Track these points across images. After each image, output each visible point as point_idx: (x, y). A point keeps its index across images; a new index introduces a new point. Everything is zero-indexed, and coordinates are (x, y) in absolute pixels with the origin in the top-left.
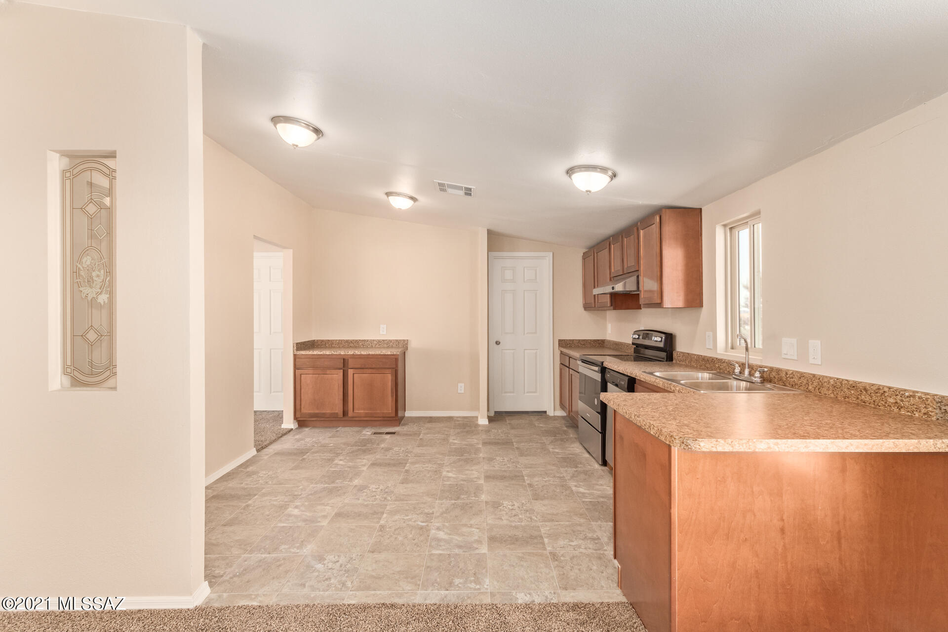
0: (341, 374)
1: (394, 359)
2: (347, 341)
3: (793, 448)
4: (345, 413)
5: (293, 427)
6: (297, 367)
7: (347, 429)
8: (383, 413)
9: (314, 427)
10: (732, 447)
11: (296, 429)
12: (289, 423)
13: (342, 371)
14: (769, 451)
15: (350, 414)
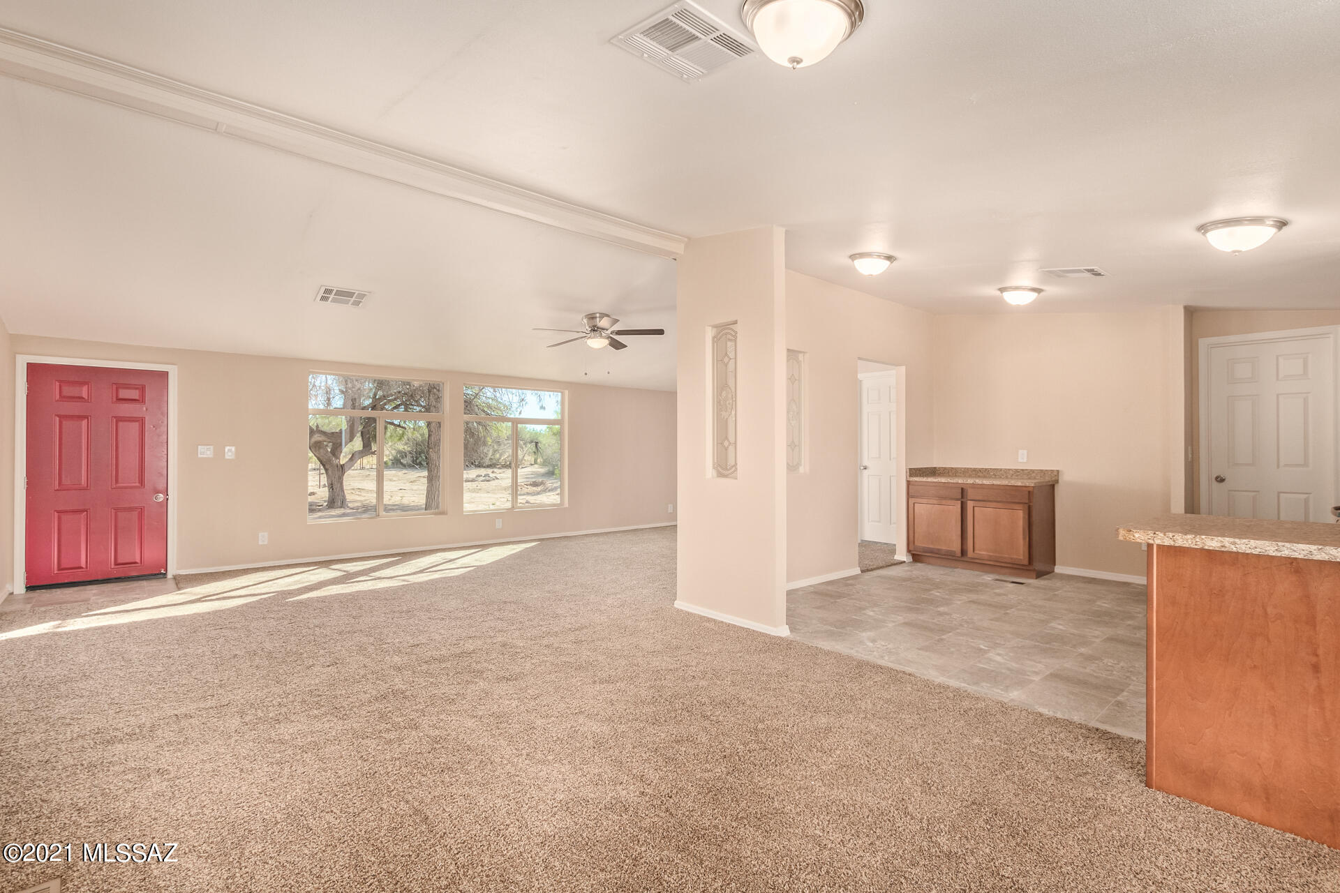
0: (959, 506)
1: (1027, 493)
2: (975, 470)
3: (1259, 550)
4: (963, 552)
5: (905, 560)
6: (910, 494)
7: (964, 571)
8: (1011, 558)
9: (929, 564)
10: (1174, 541)
11: (910, 562)
12: (902, 555)
13: (960, 502)
14: (1223, 549)
15: (970, 553)
